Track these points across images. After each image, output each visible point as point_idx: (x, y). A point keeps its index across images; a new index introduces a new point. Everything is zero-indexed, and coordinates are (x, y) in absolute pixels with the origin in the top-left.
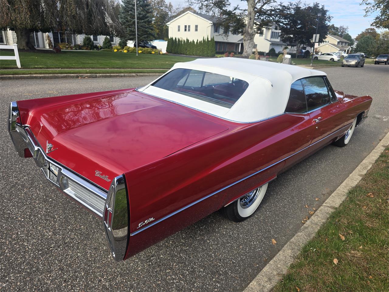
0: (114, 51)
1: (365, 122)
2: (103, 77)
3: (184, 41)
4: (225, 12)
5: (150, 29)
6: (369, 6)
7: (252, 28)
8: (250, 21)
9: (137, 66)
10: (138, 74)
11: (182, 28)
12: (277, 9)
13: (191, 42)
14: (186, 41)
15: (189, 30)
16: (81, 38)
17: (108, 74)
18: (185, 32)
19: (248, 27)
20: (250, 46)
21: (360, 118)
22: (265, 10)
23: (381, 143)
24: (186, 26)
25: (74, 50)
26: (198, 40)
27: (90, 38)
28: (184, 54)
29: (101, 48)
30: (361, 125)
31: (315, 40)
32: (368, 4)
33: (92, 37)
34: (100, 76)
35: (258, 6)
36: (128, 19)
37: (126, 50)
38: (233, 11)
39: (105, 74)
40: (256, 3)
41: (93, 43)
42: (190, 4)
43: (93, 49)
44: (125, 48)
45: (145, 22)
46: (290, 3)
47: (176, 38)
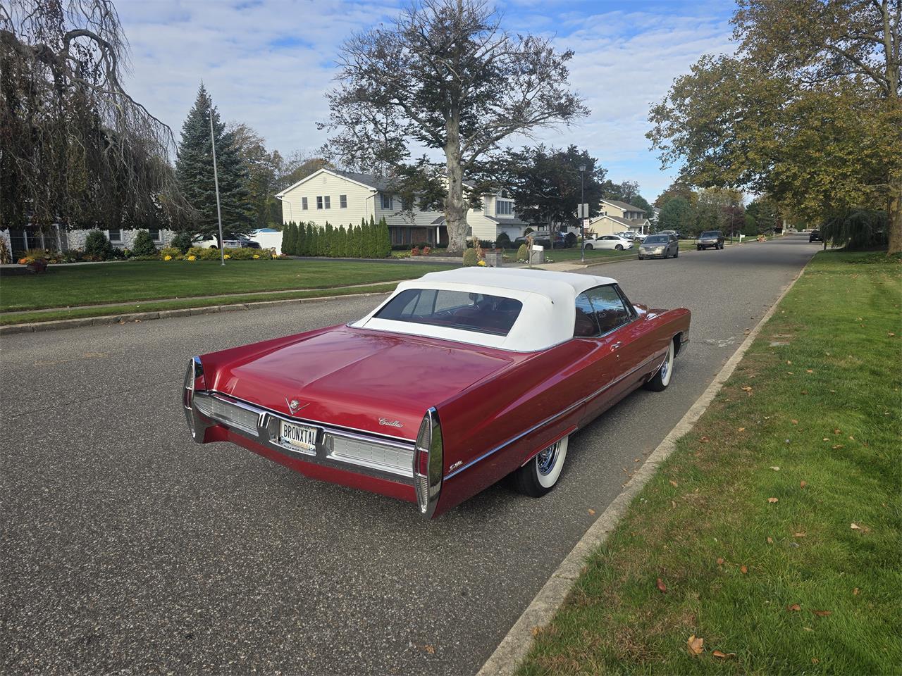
0: (163, 259)
1: (689, 349)
2: (173, 315)
3: (322, 229)
4: (402, 170)
5: (244, 209)
6: (665, 152)
7: (459, 198)
8: (453, 184)
9: (239, 288)
10: (250, 304)
11: (312, 203)
12: (503, 161)
13: (336, 229)
14: (325, 228)
15: (328, 206)
16: (79, 235)
18: (320, 210)
19: (453, 196)
20: (460, 231)
21: (678, 343)
22: (479, 163)
23: (717, 379)
24: (320, 199)
25: (65, 262)
26: (351, 226)
27: (103, 236)
28: (323, 255)
29: (131, 254)
30: (683, 355)
31: (583, 214)
32: (663, 149)
33: (107, 233)
34: (167, 314)
35: (467, 156)
36: (194, 190)
37: (192, 255)
38: (418, 166)
39: (177, 311)
40: (462, 152)
41: (110, 245)
42: (328, 156)
43: (111, 259)
44: (190, 252)
45: (234, 196)
46: (525, 148)
47: (302, 224)
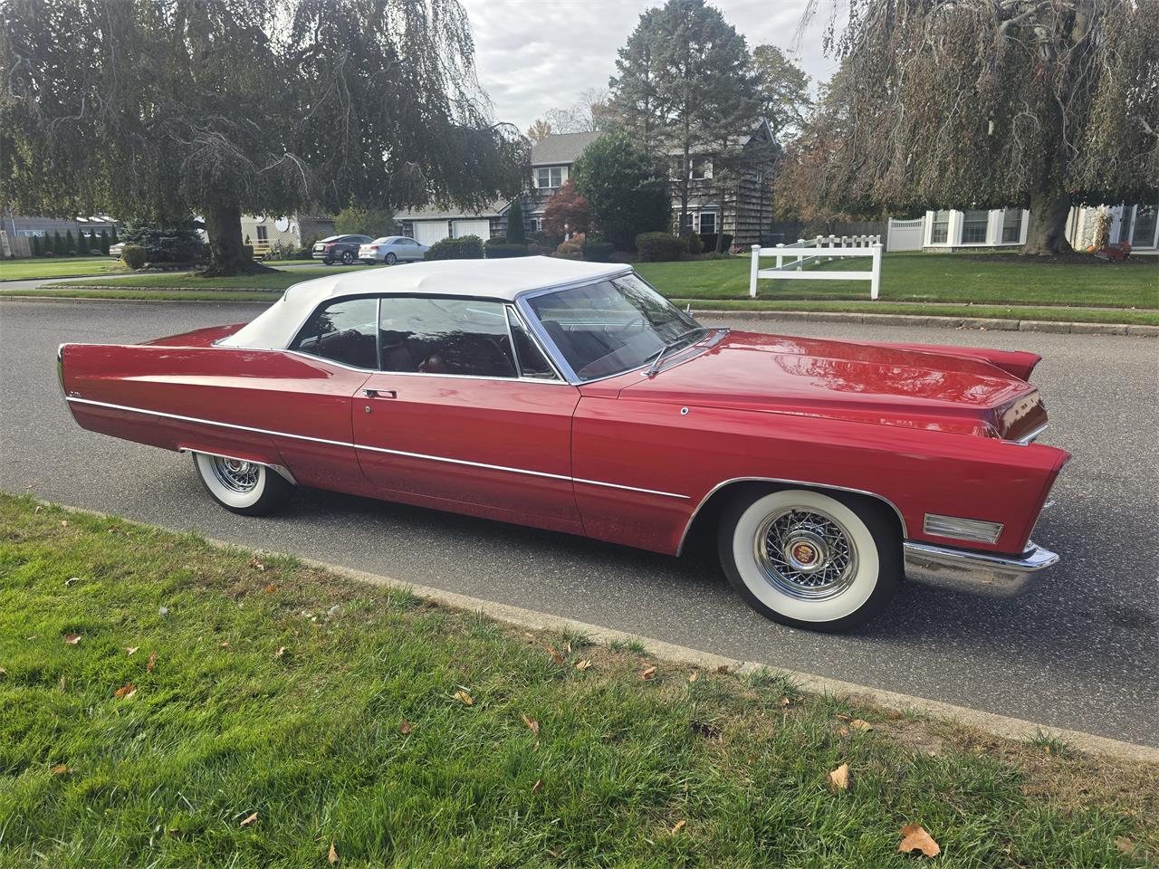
17: (1061, 324)
